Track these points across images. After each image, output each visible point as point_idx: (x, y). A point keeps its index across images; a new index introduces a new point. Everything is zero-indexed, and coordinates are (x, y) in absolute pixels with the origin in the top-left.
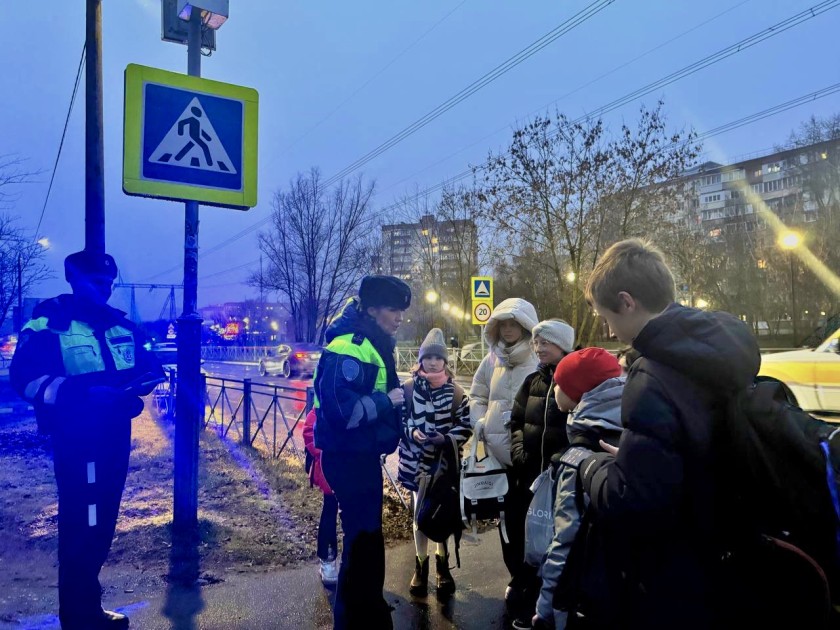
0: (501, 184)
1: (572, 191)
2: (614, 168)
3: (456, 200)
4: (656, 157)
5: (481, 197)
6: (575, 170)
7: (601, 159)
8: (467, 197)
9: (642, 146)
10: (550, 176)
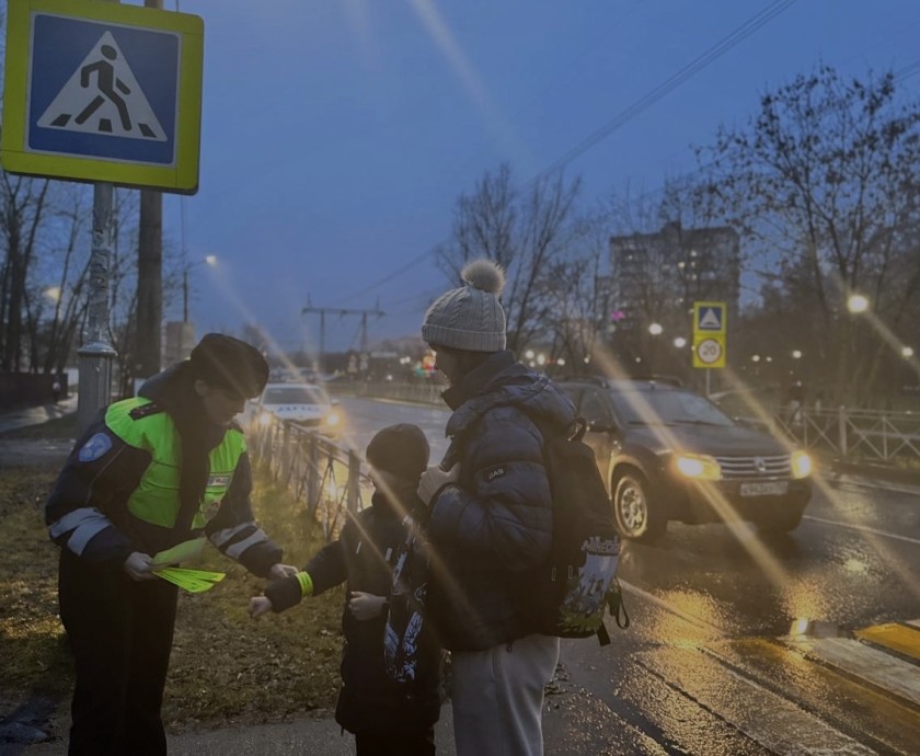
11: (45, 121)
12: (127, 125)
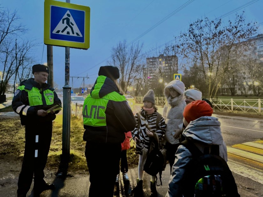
0: (185, 42)
1: (210, 44)
2: (225, 36)
3: (169, 48)
4: (241, 31)
5: (178, 47)
6: (211, 37)
7: (220, 33)
8: (173, 47)
9: (236, 27)
10: (202, 39)
11: (54, 32)
12: (73, 33)
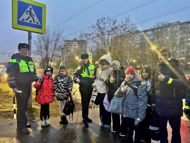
0: (94, 32)
1: (110, 35)
2: (119, 30)
3: (83, 35)
4: (128, 28)
5: (89, 35)
6: (111, 30)
7: (116, 28)
8: (86, 35)
9: (125, 25)
10: (105, 31)
12: (34, 22)
